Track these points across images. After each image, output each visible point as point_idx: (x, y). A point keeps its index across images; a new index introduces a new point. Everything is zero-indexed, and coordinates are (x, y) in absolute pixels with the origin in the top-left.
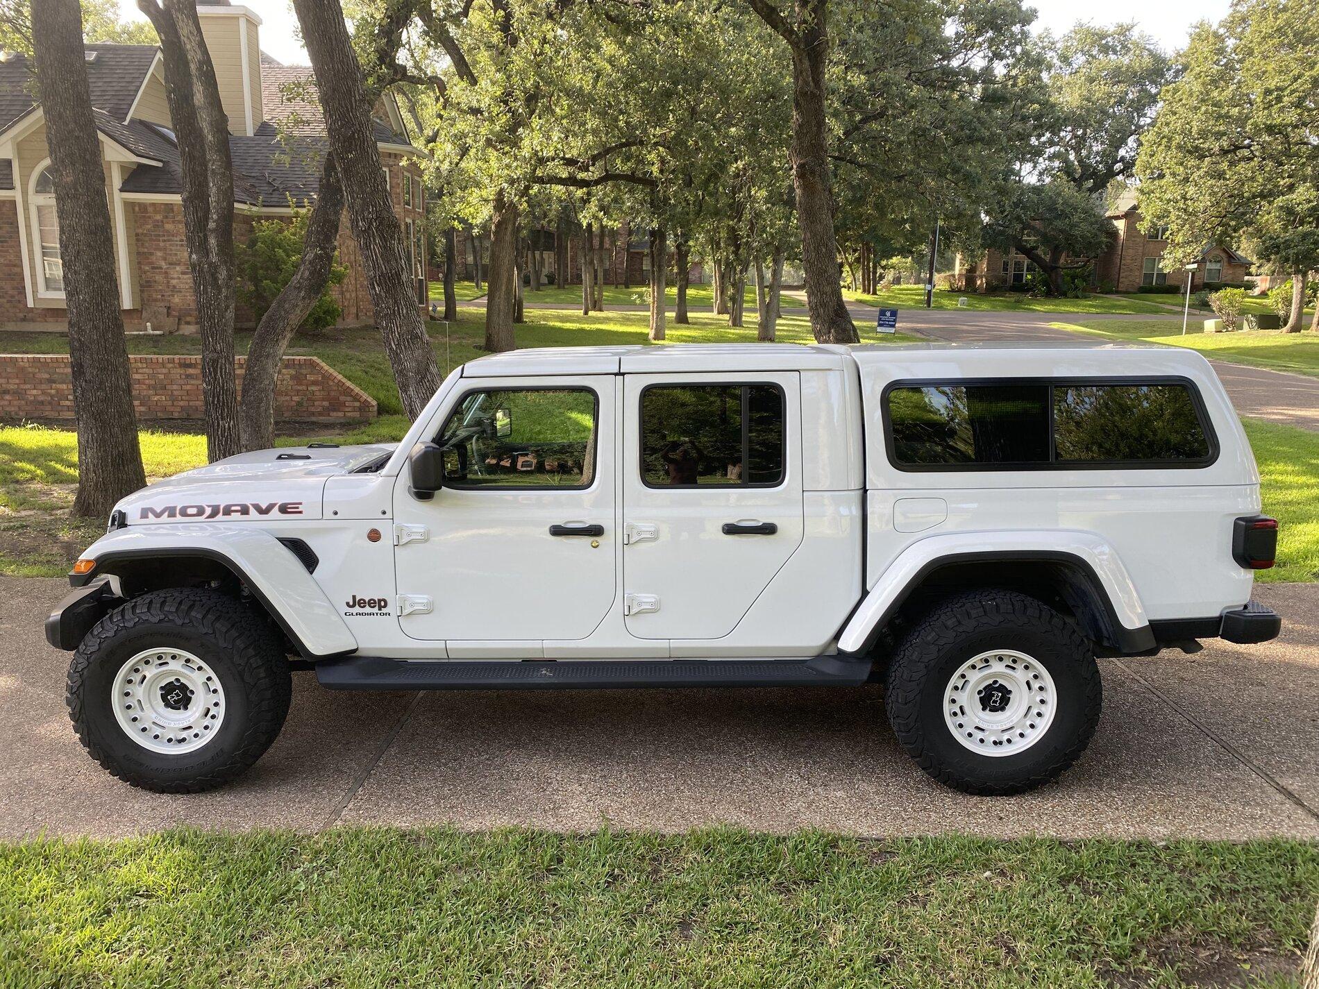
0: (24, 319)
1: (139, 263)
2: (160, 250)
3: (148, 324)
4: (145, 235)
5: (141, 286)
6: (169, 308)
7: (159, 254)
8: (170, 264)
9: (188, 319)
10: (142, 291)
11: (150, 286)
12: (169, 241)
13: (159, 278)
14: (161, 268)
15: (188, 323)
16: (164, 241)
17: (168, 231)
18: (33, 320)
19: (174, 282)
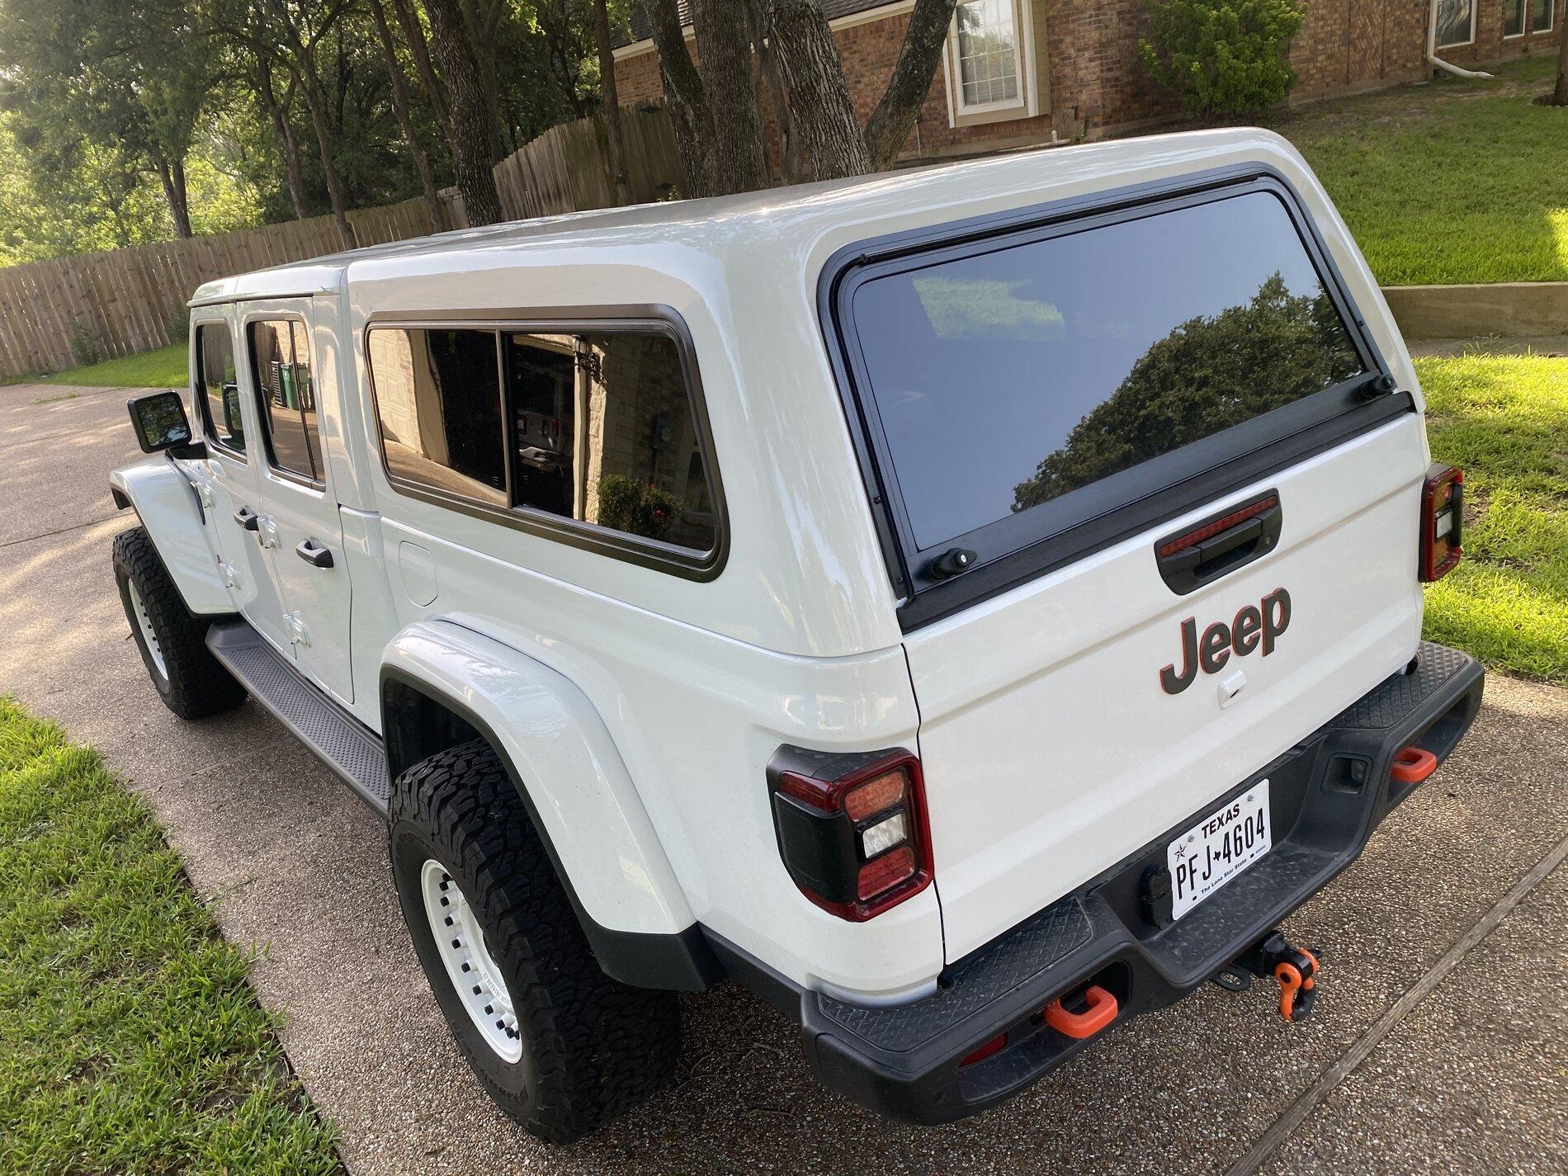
0: (953, 142)
1: (1050, 55)
2: (1066, 34)
3: (1054, 132)
4: (1055, 17)
5: (1052, 84)
6: (1076, 108)
7: (1069, 39)
8: (1079, 50)
9: (1096, 119)
10: (1052, 91)
11: (1059, 84)
12: (1078, 19)
13: (1068, 71)
14: (1070, 58)
15: (1096, 125)
16: (1074, 21)
17: (1076, 8)
18: (960, 142)
19: (1081, 73)
